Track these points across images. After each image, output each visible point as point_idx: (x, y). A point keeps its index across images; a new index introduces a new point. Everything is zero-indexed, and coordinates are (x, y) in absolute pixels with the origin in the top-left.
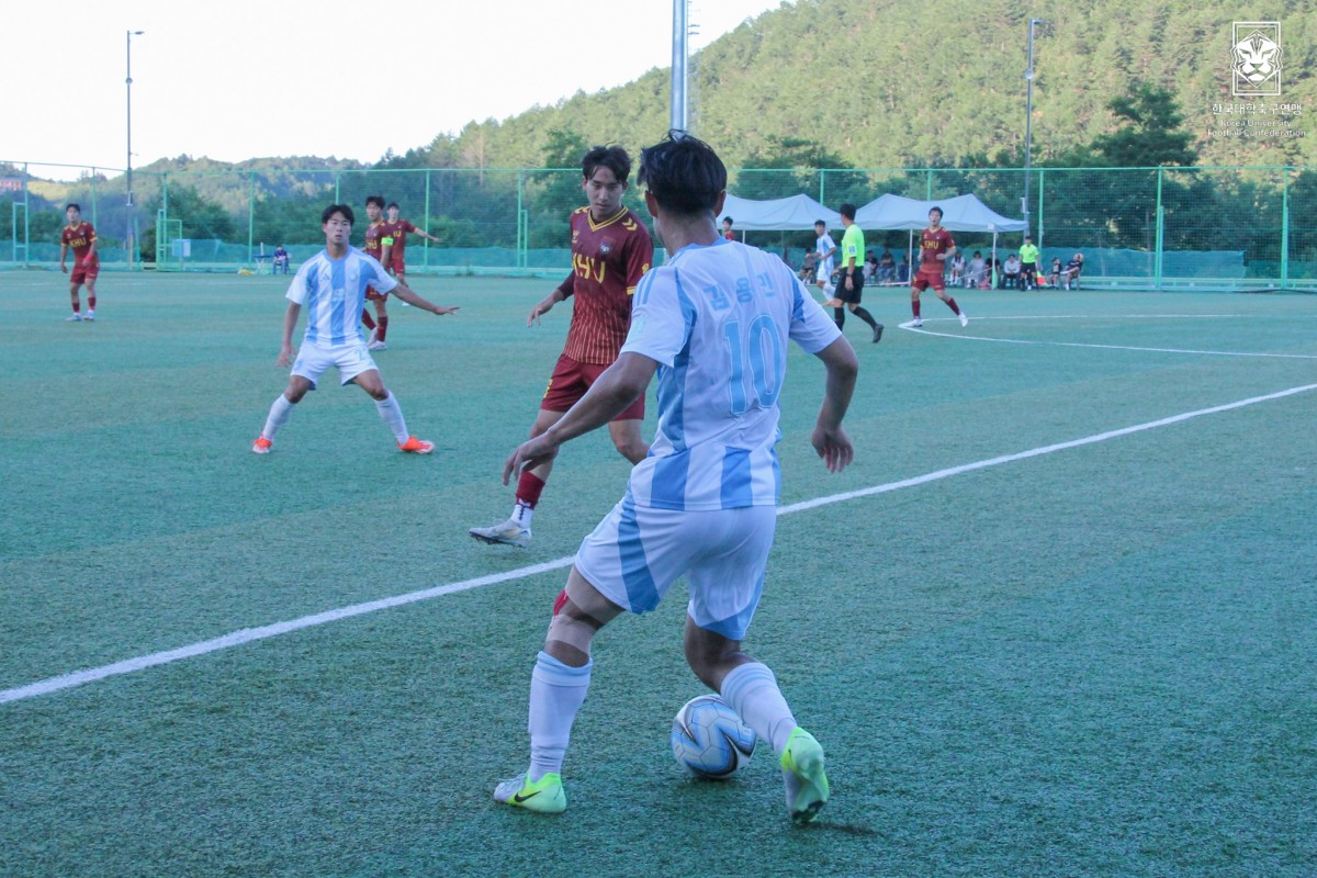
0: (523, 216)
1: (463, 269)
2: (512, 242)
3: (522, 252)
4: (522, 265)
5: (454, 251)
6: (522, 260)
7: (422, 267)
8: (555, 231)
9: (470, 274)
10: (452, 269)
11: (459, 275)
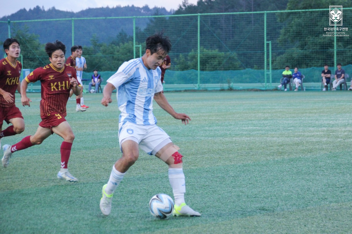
0: (268, 45)
1: (226, 86)
2: (260, 66)
3: (269, 72)
4: (268, 82)
5: (222, 74)
6: (268, 78)
7: (197, 85)
8: (295, 55)
9: (231, 89)
10: (218, 86)
11: (222, 90)
